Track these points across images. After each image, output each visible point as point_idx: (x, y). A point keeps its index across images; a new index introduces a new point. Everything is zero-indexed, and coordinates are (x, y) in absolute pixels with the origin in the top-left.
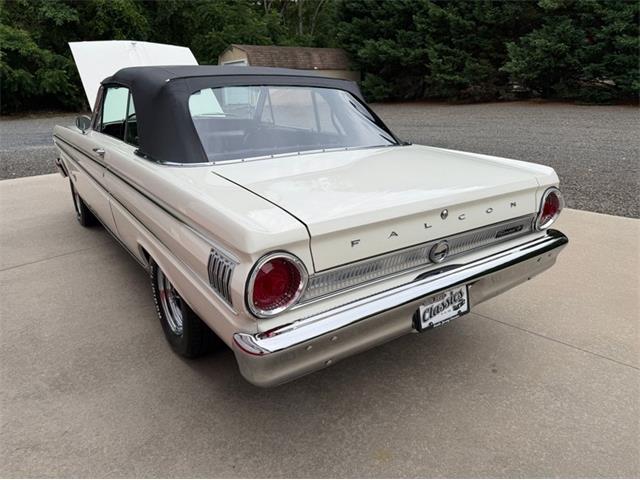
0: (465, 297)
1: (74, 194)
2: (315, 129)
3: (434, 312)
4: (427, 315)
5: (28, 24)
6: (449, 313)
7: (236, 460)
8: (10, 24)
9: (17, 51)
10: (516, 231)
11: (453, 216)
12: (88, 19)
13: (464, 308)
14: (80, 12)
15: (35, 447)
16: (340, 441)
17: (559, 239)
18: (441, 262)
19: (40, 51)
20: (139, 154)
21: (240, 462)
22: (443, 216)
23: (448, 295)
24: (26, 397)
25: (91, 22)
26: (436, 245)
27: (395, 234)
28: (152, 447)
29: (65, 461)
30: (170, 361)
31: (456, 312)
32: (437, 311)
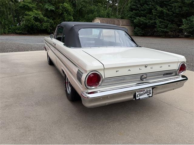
0: (151, 92)
1: (48, 56)
2: (115, 42)
3: (141, 95)
4: (138, 96)
5: (41, 10)
6: (146, 96)
7: (80, 128)
8: (37, 10)
9: (37, 17)
10: (170, 74)
11: (149, 67)
12: (57, 9)
13: (151, 95)
14: (55, 7)
15: (29, 118)
16: (109, 128)
17: (185, 78)
18: (145, 80)
19: (43, 18)
20: (64, 45)
21: (80, 129)
22: (146, 67)
23: (146, 91)
24: (29, 105)
25: (58, 10)
26: (143, 75)
27: (129, 70)
28: (58, 122)
29: (36, 122)
30: (66, 101)
31: (148, 96)
32: (142, 95)
